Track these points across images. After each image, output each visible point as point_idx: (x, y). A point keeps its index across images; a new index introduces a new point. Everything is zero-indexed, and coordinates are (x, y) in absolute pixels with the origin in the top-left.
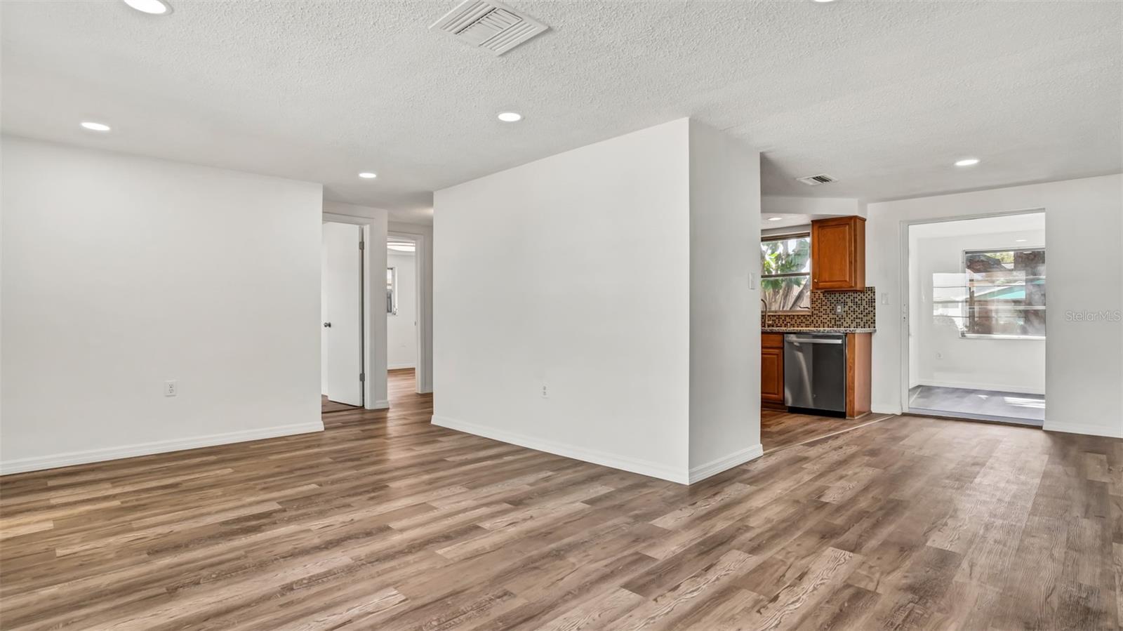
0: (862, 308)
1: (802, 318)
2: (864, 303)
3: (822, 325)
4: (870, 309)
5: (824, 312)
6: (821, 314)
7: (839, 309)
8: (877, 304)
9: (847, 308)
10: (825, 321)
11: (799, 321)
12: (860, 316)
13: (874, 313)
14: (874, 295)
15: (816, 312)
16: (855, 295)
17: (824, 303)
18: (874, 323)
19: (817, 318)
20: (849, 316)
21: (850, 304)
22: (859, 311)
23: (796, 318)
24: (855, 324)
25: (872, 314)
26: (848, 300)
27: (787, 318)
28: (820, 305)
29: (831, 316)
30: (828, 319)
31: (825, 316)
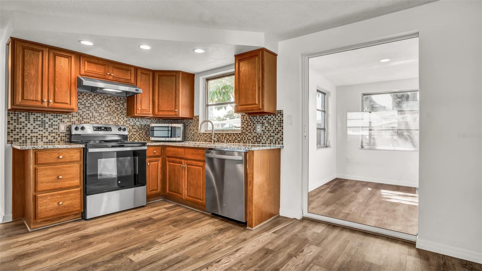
0: (274, 128)
1: (236, 136)
2: (275, 124)
3: (248, 142)
4: (280, 128)
5: (249, 131)
6: (247, 133)
7: (259, 129)
8: (285, 125)
9: (264, 128)
10: (250, 138)
11: (234, 138)
12: (273, 134)
13: (282, 132)
14: (282, 117)
15: (244, 131)
16: (270, 117)
17: (249, 124)
18: (282, 140)
19: (245, 136)
20: (266, 134)
21: (266, 125)
22: (272, 131)
23: (232, 135)
24: (269, 141)
25: (281, 133)
26: (265, 121)
27: (227, 136)
28: (246, 126)
29: (254, 134)
30: (252, 136)
31: (250, 134)
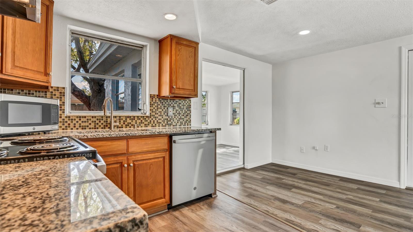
0: (184, 111)
1: (142, 119)
2: (185, 108)
3: (157, 125)
4: (188, 112)
5: (159, 114)
6: (157, 116)
7: (171, 112)
8: (192, 109)
9: (175, 111)
10: (160, 121)
11: (139, 121)
12: (183, 117)
13: (191, 115)
14: (191, 102)
15: (154, 114)
16: (180, 102)
17: (159, 107)
18: (191, 122)
19: (154, 119)
20: (176, 117)
21: (177, 108)
22: (182, 114)
23: (136, 119)
24: (179, 123)
25: (189, 116)
26: (176, 105)
27: (128, 119)
28: (156, 108)
29: (165, 117)
30: (162, 119)
31: (160, 117)
